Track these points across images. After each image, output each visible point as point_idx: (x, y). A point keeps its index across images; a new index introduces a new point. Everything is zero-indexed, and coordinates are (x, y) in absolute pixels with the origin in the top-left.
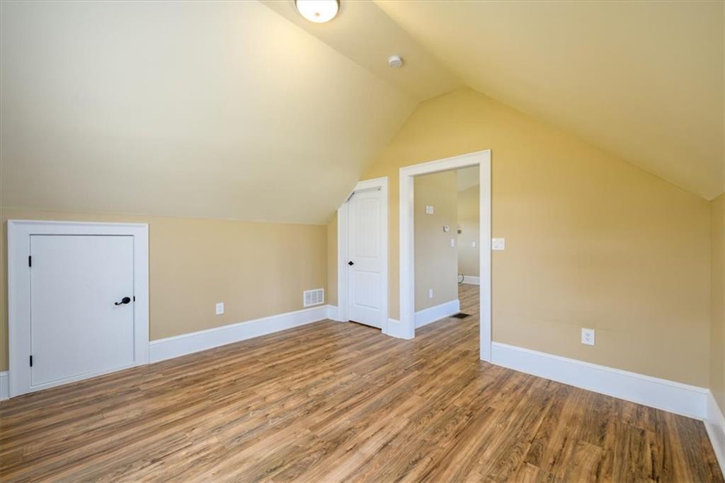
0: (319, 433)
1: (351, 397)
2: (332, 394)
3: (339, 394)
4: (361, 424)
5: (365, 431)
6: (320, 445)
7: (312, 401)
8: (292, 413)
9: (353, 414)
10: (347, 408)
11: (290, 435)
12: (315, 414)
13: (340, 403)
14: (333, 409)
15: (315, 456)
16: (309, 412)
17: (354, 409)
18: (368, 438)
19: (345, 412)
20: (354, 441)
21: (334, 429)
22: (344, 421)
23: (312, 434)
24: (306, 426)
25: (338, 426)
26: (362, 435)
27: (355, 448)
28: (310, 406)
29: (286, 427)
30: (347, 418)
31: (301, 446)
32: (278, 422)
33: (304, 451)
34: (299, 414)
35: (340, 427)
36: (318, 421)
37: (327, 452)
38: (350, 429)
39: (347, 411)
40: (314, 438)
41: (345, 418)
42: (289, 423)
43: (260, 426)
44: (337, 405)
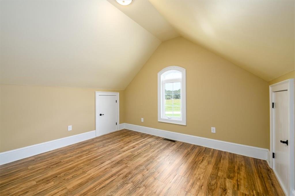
0: (124, 165)
1: (108, 184)
2: (119, 185)
3: (114, 186)
4: (108, 170)
5: (107, 167)
6: (124, 162)
7: (130, 179)
8: (137, 172)
9: (110, 173)
10: (112, 176)
11: (135, 164)
12: (127, 172)
13: (115, 179)
14: (119, 176)
15: (125, 159)
16: (130, 173)
17: (108, 176)
18: (107, 165)
19: (113, 174)
20: (112, 164)
21: (119, 167)
22: (115, 170)
23: (127, 165)
24: (129, 167)
25: (117, 168)
26: (109, 166)
27: (112, 162)
28: (130, 176)
29: (137, 166)
30: (113, 172)
31: (130, 161)
32: (142, 168)
33: (128, 160)
34: (134, 172)
35: (116, 168)
36: (125, 169)
37: (121, 160)
38: (113, 167)
39: (112, 175)
40: (126, 164)
41: (114, 171)
42: (136, 168)
43: (147, 166)
44: (117, 177)
